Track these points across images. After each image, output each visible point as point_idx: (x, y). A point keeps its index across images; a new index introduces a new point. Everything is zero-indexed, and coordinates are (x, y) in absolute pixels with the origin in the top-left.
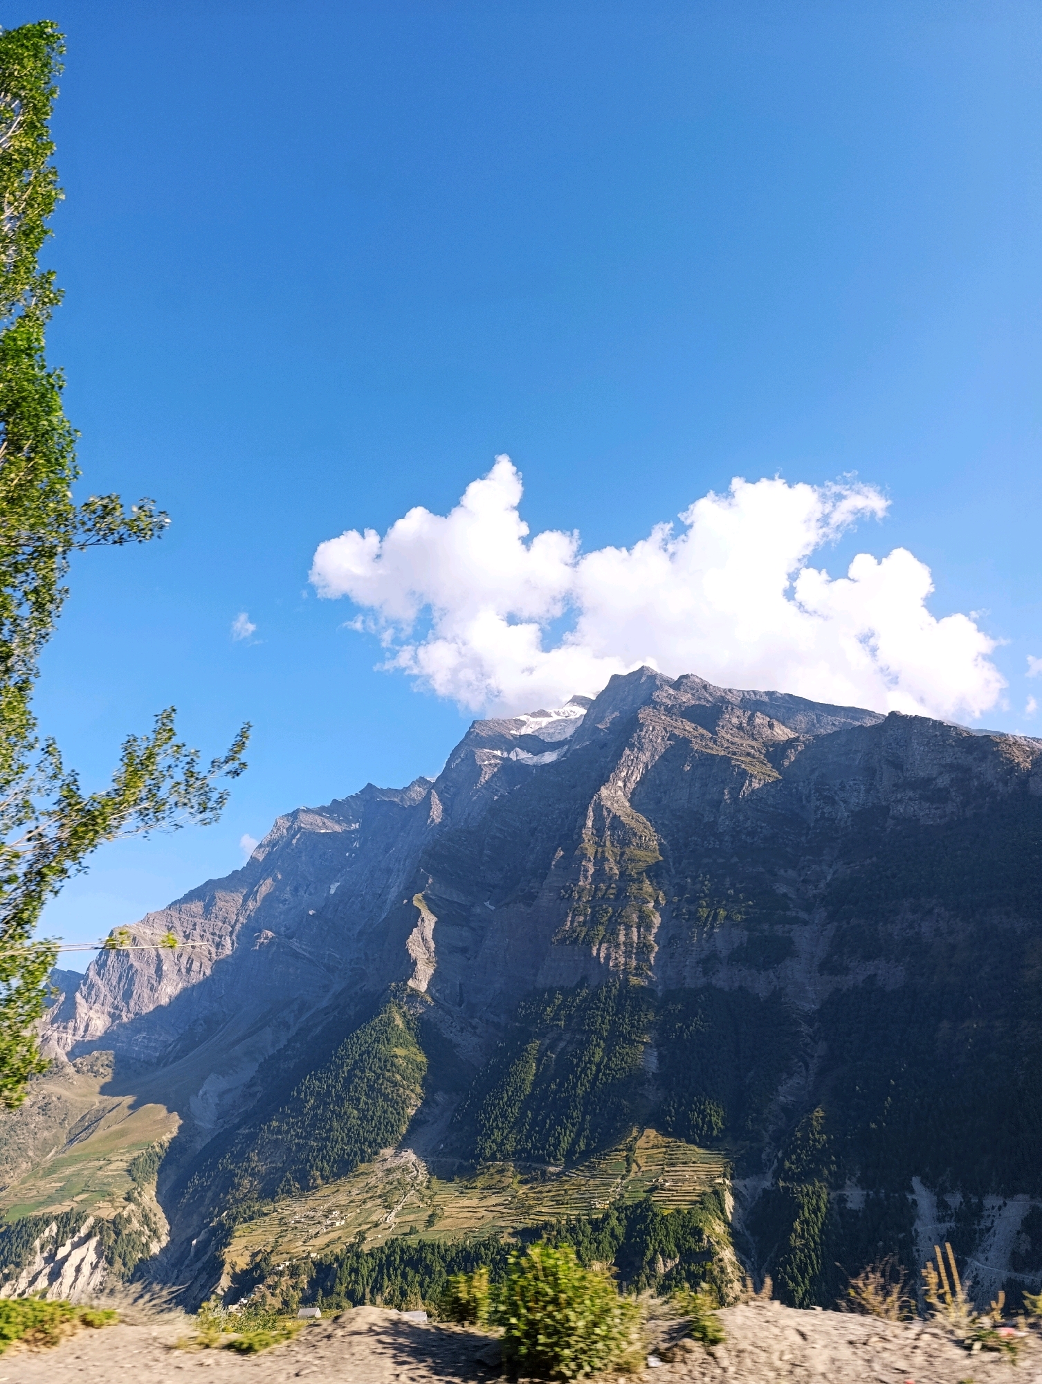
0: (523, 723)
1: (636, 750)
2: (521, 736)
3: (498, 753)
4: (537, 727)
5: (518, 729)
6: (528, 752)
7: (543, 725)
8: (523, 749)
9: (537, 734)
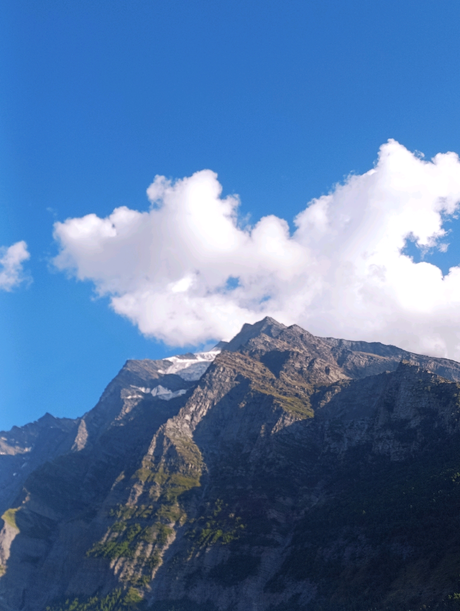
0: (171, 363)
1: (206, 388)
2: (166, 375)
3: (143, 390)
4: (181, 368)
5: (165, 368)
6: (169, 389)
7: (187, 366)
8: (164, 386)
9: (179, 374)
